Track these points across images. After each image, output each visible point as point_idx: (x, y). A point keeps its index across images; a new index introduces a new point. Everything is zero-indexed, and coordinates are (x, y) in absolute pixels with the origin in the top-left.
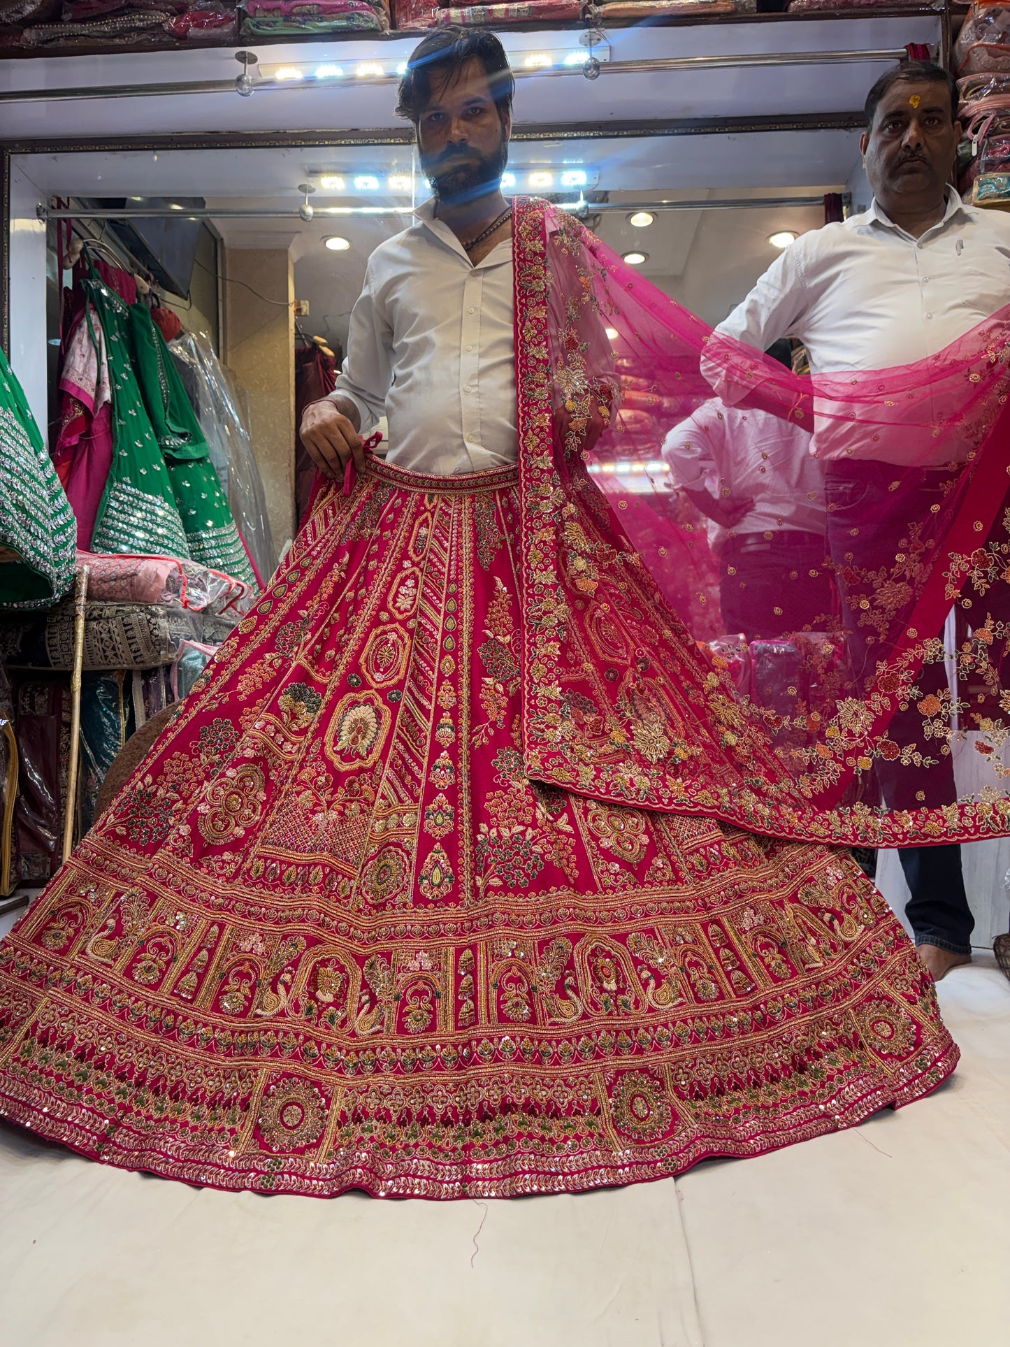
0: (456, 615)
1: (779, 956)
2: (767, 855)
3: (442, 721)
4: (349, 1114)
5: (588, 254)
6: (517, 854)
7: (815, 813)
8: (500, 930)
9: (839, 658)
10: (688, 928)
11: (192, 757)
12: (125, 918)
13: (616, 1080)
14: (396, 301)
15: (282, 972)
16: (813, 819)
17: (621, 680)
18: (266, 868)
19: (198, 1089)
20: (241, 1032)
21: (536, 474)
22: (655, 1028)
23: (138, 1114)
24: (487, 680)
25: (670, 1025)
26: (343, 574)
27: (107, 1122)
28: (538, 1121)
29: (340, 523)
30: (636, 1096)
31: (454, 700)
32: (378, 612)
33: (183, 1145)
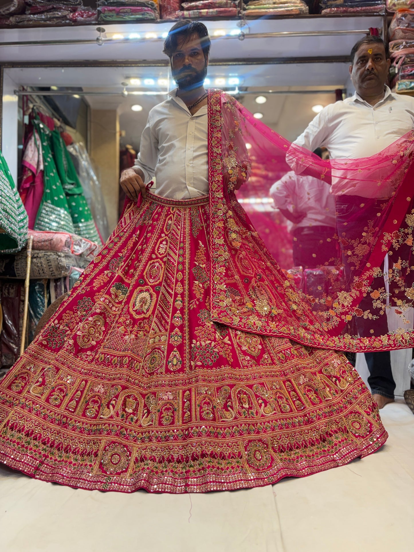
0: (183, 256)
1: (315, 395)
2: (309, 354)
3: (177, 299)
4: (139, 459)
5: (238, 112)
6: (208, 352)
7: (329, 337)
8: (201, 383)
9: (341, 276)
10: (277, 383)
11: (74, 313)
12: (47, 378)
13: (248, 444)
14: (160, 129)
15: (111, 400)
16: (328, 340)
17: (250, 282)
18: (105, 358)
19: (76, 448)
20: (94, 425)
21: (216, 200)
22: (264, 423)
23: (51, 458)
24: (196, 282)
25: (271, 422)
26: (137, 239)
27: (38, 462)
28: (216, 460)
29: (135, 218)
30: (256, 451)
31: (182, 290)
32: (151, 254)
33: (70, 471)
